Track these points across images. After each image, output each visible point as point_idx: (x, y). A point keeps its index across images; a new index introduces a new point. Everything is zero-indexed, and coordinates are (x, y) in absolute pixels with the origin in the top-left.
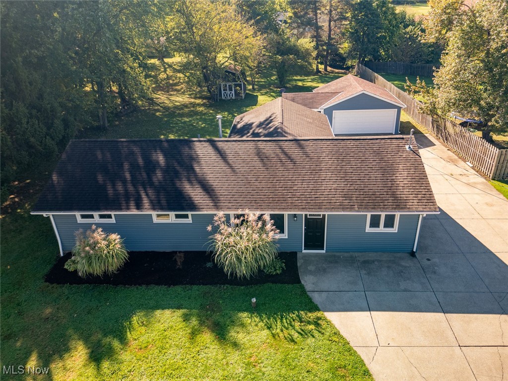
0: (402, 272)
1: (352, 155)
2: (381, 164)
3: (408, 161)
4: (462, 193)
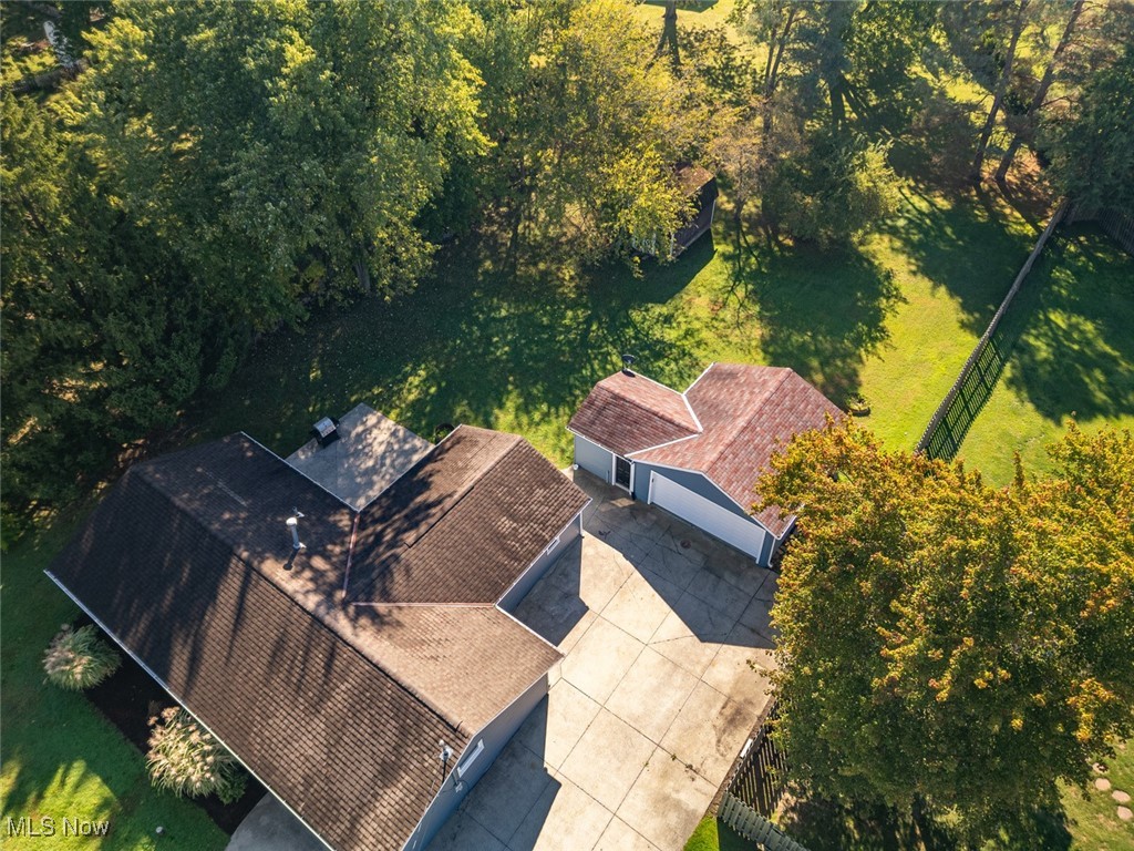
1: (373, 712)
2: (390, 756)
3: (423, 777)
4: (622, 813)
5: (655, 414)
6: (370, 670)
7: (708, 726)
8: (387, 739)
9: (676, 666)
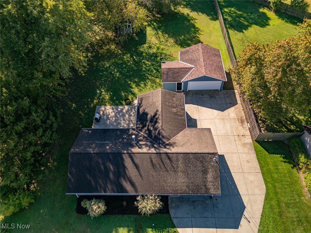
0: (206, 207)
1: (191, 163)
2: (202, 169)
3: (213, 167)
4: (239, 152)
5: (181, 68)
6: (183, 155)
7: (239, 126)
8: (199, 166)
9: (223, 119)
